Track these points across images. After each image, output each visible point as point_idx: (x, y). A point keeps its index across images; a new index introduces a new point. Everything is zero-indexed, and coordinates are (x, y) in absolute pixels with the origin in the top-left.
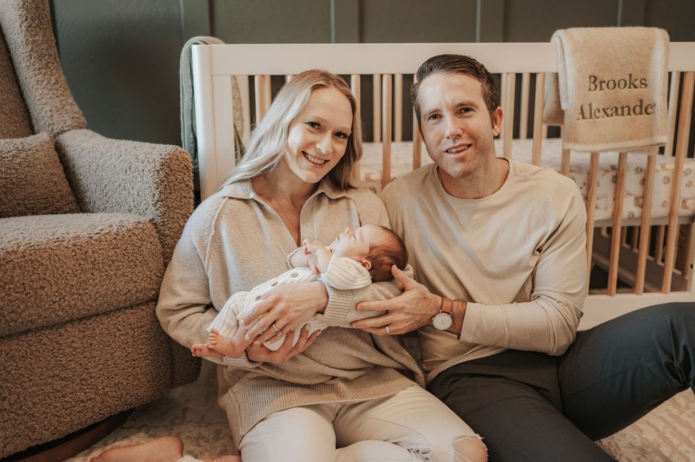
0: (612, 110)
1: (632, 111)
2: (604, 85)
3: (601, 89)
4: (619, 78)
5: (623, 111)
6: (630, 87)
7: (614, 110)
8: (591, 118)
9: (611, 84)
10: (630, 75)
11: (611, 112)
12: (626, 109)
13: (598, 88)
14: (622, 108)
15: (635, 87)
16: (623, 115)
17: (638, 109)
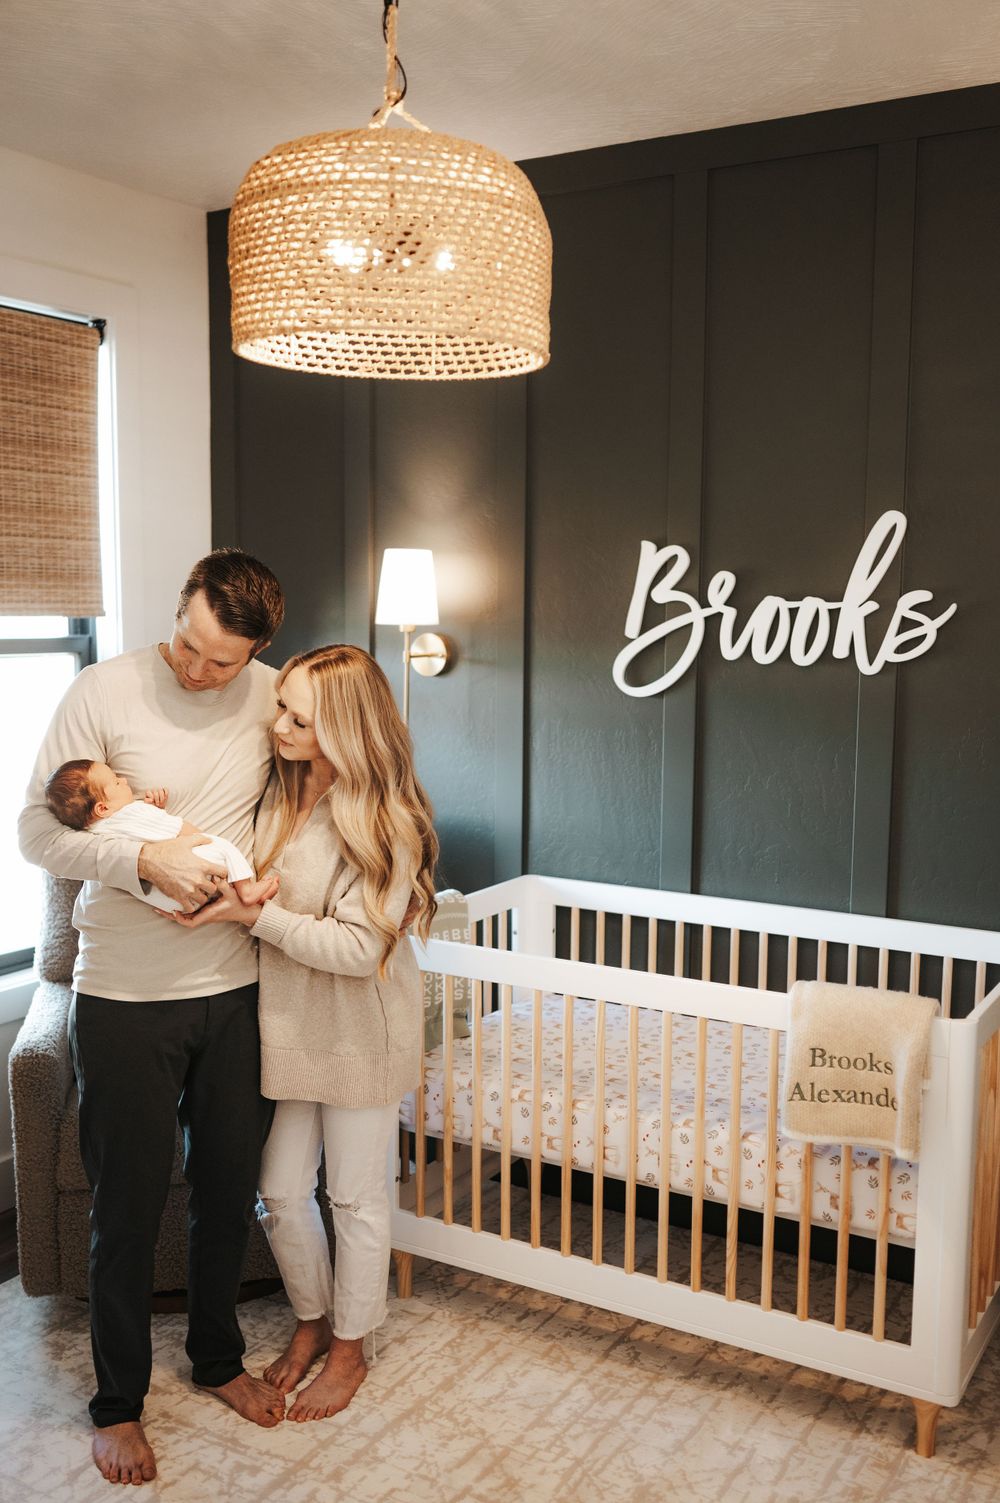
0: (848, 1093)
1: (874, 1100)
2: (835, 1061)
3: (831, 1066)
4: (855, 1056)
5: (863, 1098)
6: (872, 1070)
7: (852, 1094)
8: (812, 1100)
9: (844, 1062)
10: (871, 1055)
11: (849, 1096)
12: (867, 1096)
13: (828, 1064)
14: (863, 1094)
15: (879, 1071)
16: (863, 1102)
17: (883, 1099)
